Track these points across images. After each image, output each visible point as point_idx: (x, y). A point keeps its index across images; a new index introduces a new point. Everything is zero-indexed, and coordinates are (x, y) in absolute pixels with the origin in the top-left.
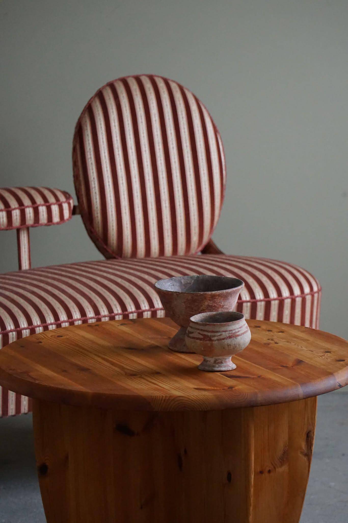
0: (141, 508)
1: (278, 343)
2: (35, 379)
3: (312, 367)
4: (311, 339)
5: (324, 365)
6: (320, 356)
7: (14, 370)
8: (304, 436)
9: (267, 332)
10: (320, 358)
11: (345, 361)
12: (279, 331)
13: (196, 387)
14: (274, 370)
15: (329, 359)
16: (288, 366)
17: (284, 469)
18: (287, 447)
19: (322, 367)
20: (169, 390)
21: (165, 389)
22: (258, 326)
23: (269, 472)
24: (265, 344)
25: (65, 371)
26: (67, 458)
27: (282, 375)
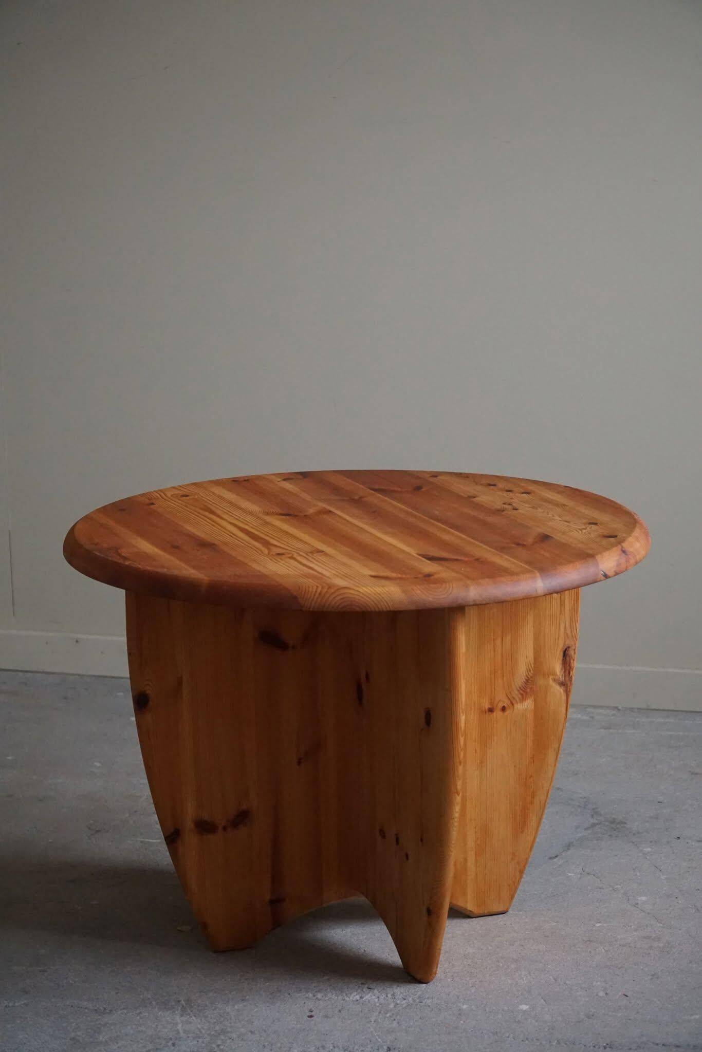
0: (299, 763)
1: (517, 509)
2: (125, 558)
3: (564, 546)
4: (570, 504)
5: (582, 543)
6: (579, 529)
7: (97, 544)
8: (559, 655)
9: (505, 492)
10: (578, 532)
11: (618, 537)
12: (523, 491)
13: (373, 574)
14: (502, 549)
15: (592, 535)
16: (525, 543)
17: (528, 704)
18: (532, 671)
19: (580, 545)
20: (330, 578)
21: (325, 576)
22: (492, 483)
23: (504, 709)
24: (498, 510)
25: (177, 547)
26: (180, 683)
27: (514, 557)
